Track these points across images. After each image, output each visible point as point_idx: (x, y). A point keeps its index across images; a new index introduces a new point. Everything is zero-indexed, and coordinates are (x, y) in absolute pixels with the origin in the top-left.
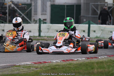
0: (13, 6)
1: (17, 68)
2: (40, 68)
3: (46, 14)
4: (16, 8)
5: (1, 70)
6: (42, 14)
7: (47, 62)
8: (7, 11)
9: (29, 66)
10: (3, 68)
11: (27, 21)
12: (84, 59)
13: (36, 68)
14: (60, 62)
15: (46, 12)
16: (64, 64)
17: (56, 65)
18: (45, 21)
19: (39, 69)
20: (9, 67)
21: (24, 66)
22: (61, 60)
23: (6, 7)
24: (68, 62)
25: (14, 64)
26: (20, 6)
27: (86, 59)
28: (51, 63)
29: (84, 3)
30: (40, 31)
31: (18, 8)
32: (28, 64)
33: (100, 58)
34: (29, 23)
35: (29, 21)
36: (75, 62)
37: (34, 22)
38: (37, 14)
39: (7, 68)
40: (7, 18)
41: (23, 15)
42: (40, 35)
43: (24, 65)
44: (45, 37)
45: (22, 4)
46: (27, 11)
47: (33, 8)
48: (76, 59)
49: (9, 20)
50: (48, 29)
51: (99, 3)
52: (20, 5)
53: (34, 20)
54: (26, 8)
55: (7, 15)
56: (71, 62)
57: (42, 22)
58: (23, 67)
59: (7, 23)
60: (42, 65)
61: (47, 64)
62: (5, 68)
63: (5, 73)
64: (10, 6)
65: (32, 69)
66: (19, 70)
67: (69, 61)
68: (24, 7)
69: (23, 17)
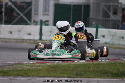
0: (10, 4)
1: (20, 66)
2: (42, 67)
3: (48, 15)
4: (13, 6)
5: (6, 67)
6: (44, 15)
7: (49, 63)
8: (3, 9)
9: (32, 65)
11: (26, 22)
13: (38, 67)
14: (61, 63)
15: (49, 12)
16: (64, 64)
18: (47, 23)
20: (13, 65)
21: (26, 65)
23: (2, 5)
25: (18, 63)
26: (18, 5)
27: (87, 61)
28: (52, 63)
29: (94, 3)
30: (41, 34)
31: (16, 6)
33: (100, 61)
34: (29, 24)
35: (29, 22)
37: (35, 24)
38: (38, 14)
39: (12, 65)
40: (2, 18)
41: (22, 15)
42: (40, 39)
44: (47, 40)
45: (21, 2)
46: (26, 11)
47: (33, 7)
48: (77, 61)
49: (5, 20)
50: (51, 32)
51: (111, 4)
52: (19, 3)
53: (35, 22)
54: (25, 7)
55: (3, 14)
56: (71, 63)
57: (44, 24)
60: (43, 65)
62: (10, 65)
64: (7, 4)
68: (23, 6)
69: (22, 17)
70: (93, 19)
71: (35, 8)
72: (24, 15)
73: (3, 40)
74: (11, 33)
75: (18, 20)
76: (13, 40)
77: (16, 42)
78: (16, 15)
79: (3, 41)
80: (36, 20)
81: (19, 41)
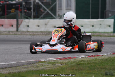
0: (37, 1)
1: (42, 64)
2: (66, 64)
4: (40, 3)
5: (27, 66)
6: (67, 9)
7: (73, 58)
8: (32, 6)
9: (54, 62)
10: (28, 64)
11: (52, 16)
12: (110, 54)
13: (61, 65)
14: (86, 57)
15: (71, 7)
16: (89, 59)
17: (81, 61)
19: (64, 65)
20: (35, 63)
22: (87, 56)
23: (31, 3)
24: (93, 58)
25: (39, 60)
26: (45, 2)
27: (112, 54)
28: (76, 59)
31: (42, 3)
32: (53, 60)
34: (54, 18)
35: (54, 16)
36: (101, 58)
37: (59, 17)
38: (61, 9)
39: (32, 64)
40: (31, 14)
41: (48, 10)
43: (49, 61)
46: (51, 7)
47: (57, 3)
48: (102, 55)
49: (34, 15)
53: (59, 16)
54: (50, 3)
55: (32, 10)
56: (96, 57)
58: (48, 63)
59: (31, 19)
60: (67, 61)
61: (72, 60)
62: (30, 64)
63: (31, 69)
64: (34, 1)
65: (57, 64)
66: (44, 66)
67: (94, 56)
69: (48, 12)
70: (109, 11)
71: (59, 4)
72: (50, 10)
73: (31, 33)
74: (39, 26)
75: (45, 15)
76: (40, 33)
77: (43, 34)
78: (43, 11)
79: (30, 35)
80: (60, 15)
81: (45, 34)
